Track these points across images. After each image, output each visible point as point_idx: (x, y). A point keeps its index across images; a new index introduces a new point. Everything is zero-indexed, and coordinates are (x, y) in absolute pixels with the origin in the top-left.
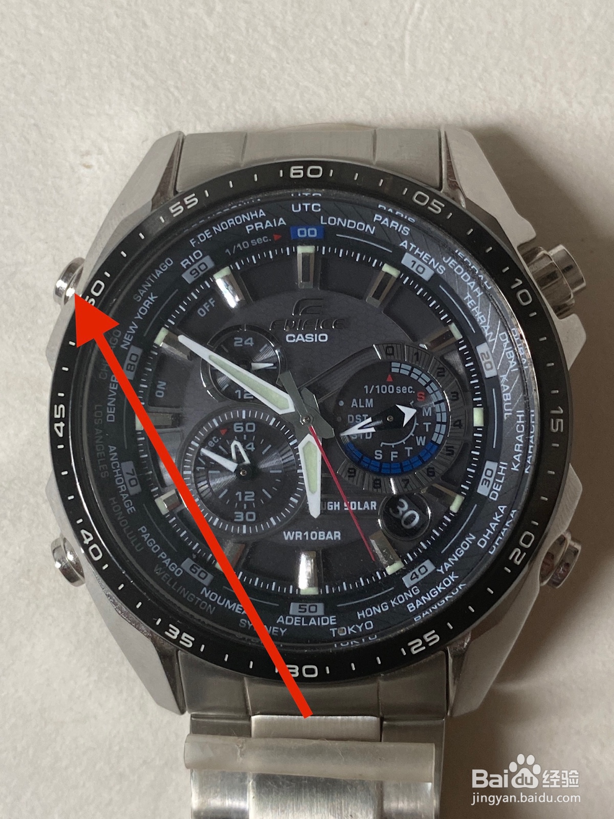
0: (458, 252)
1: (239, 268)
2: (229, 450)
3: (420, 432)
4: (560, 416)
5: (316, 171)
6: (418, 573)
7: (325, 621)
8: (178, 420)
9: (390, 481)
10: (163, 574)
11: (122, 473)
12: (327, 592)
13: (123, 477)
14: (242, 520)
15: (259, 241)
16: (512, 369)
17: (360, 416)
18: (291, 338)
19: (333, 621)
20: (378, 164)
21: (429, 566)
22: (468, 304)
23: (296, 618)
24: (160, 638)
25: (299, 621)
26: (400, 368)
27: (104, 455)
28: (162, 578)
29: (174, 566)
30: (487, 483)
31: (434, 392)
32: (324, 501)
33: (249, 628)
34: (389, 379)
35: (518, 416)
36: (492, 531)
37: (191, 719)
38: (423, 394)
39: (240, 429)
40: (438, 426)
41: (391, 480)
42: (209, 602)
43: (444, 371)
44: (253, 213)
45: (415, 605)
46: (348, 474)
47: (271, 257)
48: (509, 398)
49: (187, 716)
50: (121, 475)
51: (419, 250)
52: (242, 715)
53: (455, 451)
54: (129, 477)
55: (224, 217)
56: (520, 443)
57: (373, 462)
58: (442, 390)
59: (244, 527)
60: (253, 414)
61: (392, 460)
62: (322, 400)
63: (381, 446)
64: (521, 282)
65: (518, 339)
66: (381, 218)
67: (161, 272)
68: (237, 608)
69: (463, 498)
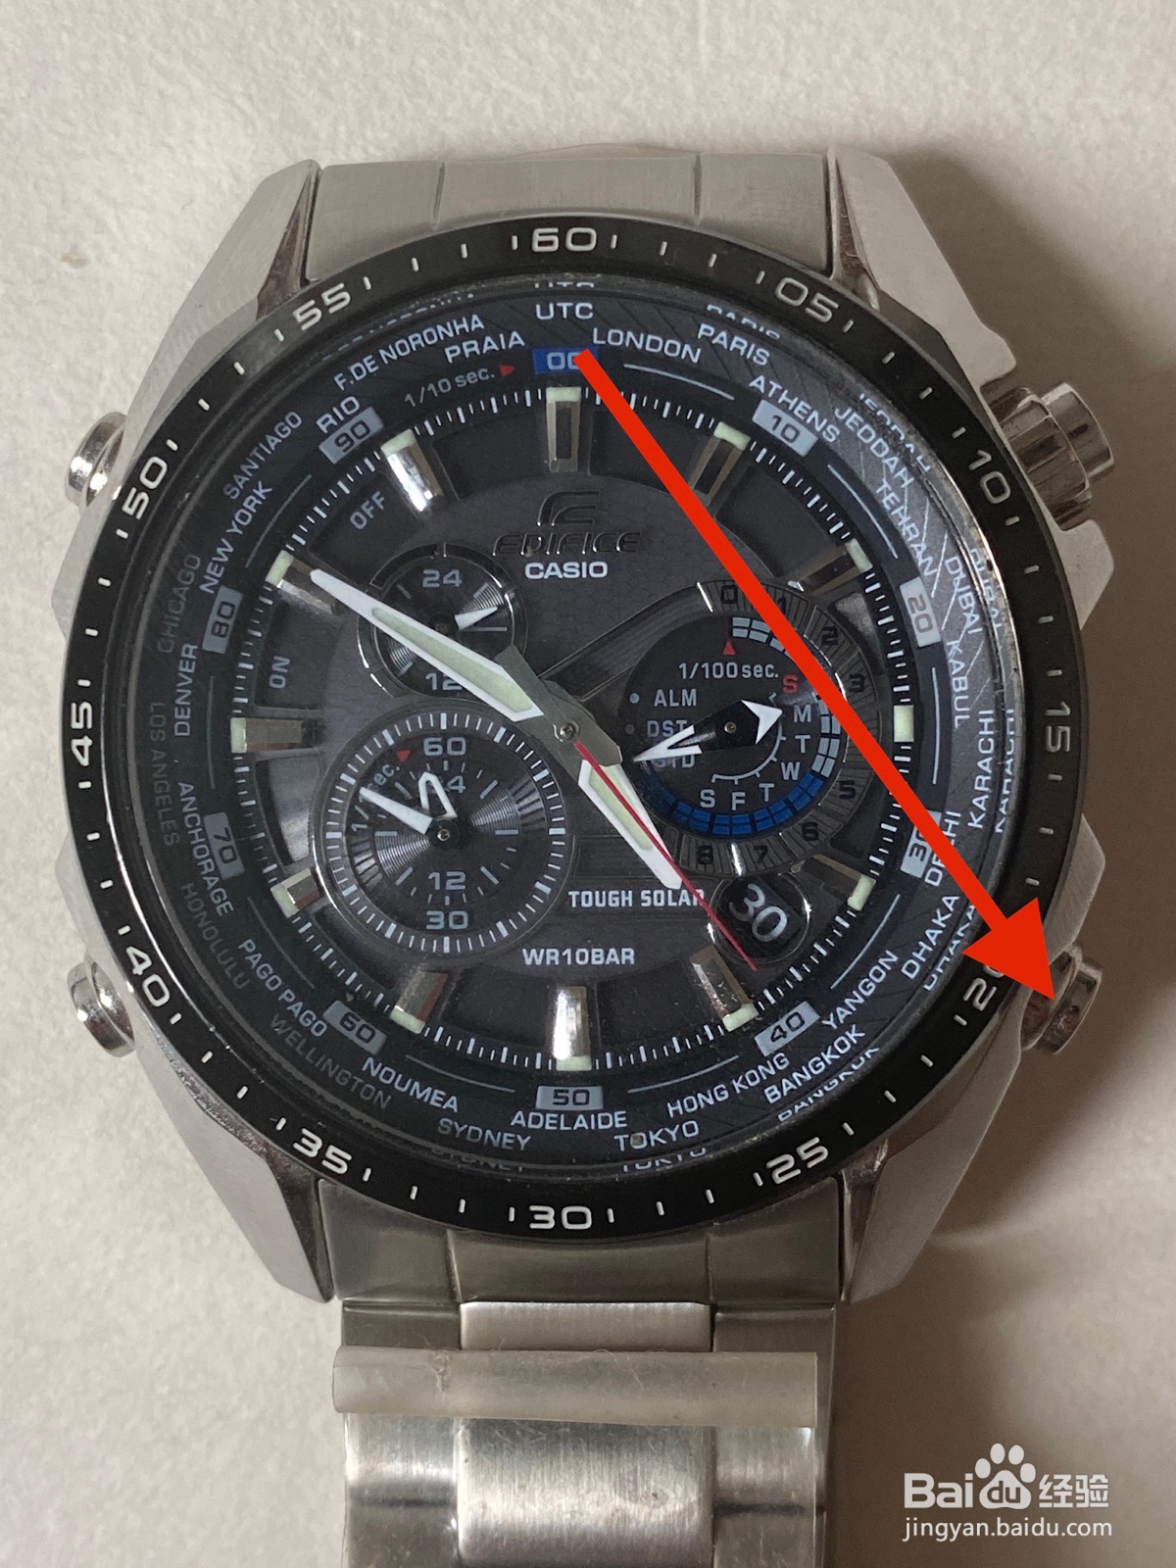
0: (865, 399)
1: (431, 433)
2: (415, 792)
3: (789, 752)
4: (1064, 721)
5: (584, 239)
6: (785, 1028)
7: (605, 1121)
8: (313, 734)
9: (730, 851)
10: (290, 1032)
11: (207, 838)
12: (609, 1065)
13: (209, 846)
14: (441, 926)
15: (471, 377)
16: (970, 629)
17: (671, 723)
18: (535, 571)
19: (620, 1122)
20: (705, 224)
21: (807, 1013)
22: (884, 501)
23: (548, 1116)
24: (284, 1155)
25: (554, 1122)
26: (750, 629)
27: (170, 802)
28: (287, 1041)
29: (309, 1016)
30: (921, 852)
32: (602, 890)
33: (457, 1135)
34: (729, 650)
35: (981, 720)
36: (931, 945)
37: (344, 1311)
38: (795, 679)
39: (436, 750)
40: (824, 742)
41: (734, 848)
42: (381, 1086)
43: (836, 635)
44: (460, 322)
45: (780, 1089)
47: (495, 410)
48: (963, 685)
49: (336, 1303)
50: (202, 840)
51: (788, 396)
52: (444, 1301)
53: (858, 790)
54: (217, 845)
55: (402, 330)
56: (986, 774)
57: (697, 813)
58: (833, 670)
59: (447, 939)
60: (461, 720)
61: (734, 808)
62: (594, 693)
63: (713, 781)
64: (989, 458)
65: (983, 568)
66: (712, 330)
67: (277, 440)
68: (433, 1096)
69: (874, 882)
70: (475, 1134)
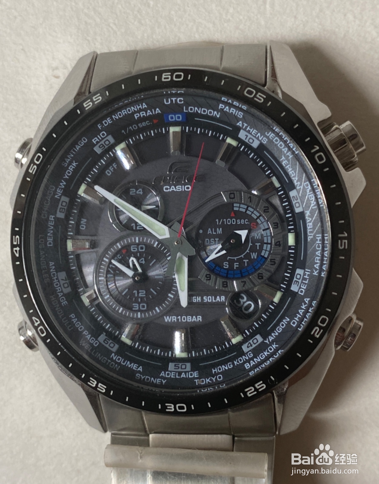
0: (275, 129)
1: (131, 143)
2: (129, 264)
3: (253, 249)
4: (345, 238)
5: (178, 76)
6: (252, 343)
7: (191, 375)
10: (87, 345)
11: (58, 279)
12: (194, 356)
13: (59, 283)
14: (137, 309)
15: (144, 124)
16: (313, 207)
17: (213, 239)
18: (167, 189)
19: (196, 375)
20: (224, 70)
21: (259, 338)
22: (283, 163)
23: (172, 373)
24: (86, 386)
25: (174, 375)
26: (239, 207)
27: (46, 268)
28: (86, 347)
29: (93, 339)
30: (297, 283)
31: (262, 223)
32: (190, 296)
33: (142, 380)
34: (232, 214)
35: (317, 238)
36: (300, 315)
37: (111, 436)
38: (255, 224)
39: (135, 249)
40: (265, 245)
41: (234, 282)
42: (116, 363)
43: (268, 209)
44: (139, 105)
45: (250, 364)
46: (206, 278)
47: (153, 135)
48: (311, 226)
50: (57, 281)
51: (250, 128)
52: (143, 433)
53: (277, 262)
54: (63, 282)
55: (120, 109)
56: (318, 256)
57: (222, 270)
58: (268, 221)
59: (139, 313)
60: (143, 239)
61: (235, 268)
62: (187, 229)
63: (228, 259)
64: (318, 148)
65: (316, 187)
66: (224, 106)
67: (79, 147)
68: (134, 366)
69: (282, 293)
70: (148, 379)
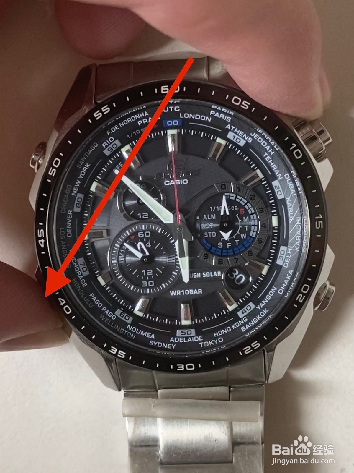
0: (259, 130)
3: (243, 231)
4: (320, 220)
6: (246, 310)
7: (196, 339)
10: (106, 319)
12: (196, 322)
13: (79, 268)
14: (146, 286)
16: (293, 194)
17: (208, 224)
18: (167, 183)
19: (201, 339)
21: (252, 305)
22: (266, 159)
23: (180, 338)
24: (106, 353)
25: (182, 340)
26: (230, 196)
28: (105, 321)
29: (111, 314)
30: (282, 258)
31: (249, 208)
32: (191, 273)
33: (155, 345)
35: (297, 220)
36: (286, 285)
37: (125, 393)
38: (243, 210)
39: (141, 235)
40: (253, 227)
41: (228, 259)
42: (132, 333)
43: (254, 197)
44: (141, 114)
45: (245, 327)
46: (204, 257)
47: (153, 137)
48: (291, 210)
49: (123, 391)
50: (77, 266)
51: (237, 130)
52: (153, 389)
53: (263, 241)
54: (81, 267)
55: (125, 117)
56: (299, 235)
57: (217, 250)
58: (254, 207)
59: (148, 289)
60: (149, 227)
61: (228, 247)
62: (186, 217)
63: (222, 240)
64: (295, 145)
65: (295, 177)
66: (214, 112)
67: (92, 151)
68: (147, 335)
69: (269, 267)
70: (160, 345)
